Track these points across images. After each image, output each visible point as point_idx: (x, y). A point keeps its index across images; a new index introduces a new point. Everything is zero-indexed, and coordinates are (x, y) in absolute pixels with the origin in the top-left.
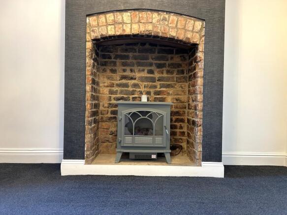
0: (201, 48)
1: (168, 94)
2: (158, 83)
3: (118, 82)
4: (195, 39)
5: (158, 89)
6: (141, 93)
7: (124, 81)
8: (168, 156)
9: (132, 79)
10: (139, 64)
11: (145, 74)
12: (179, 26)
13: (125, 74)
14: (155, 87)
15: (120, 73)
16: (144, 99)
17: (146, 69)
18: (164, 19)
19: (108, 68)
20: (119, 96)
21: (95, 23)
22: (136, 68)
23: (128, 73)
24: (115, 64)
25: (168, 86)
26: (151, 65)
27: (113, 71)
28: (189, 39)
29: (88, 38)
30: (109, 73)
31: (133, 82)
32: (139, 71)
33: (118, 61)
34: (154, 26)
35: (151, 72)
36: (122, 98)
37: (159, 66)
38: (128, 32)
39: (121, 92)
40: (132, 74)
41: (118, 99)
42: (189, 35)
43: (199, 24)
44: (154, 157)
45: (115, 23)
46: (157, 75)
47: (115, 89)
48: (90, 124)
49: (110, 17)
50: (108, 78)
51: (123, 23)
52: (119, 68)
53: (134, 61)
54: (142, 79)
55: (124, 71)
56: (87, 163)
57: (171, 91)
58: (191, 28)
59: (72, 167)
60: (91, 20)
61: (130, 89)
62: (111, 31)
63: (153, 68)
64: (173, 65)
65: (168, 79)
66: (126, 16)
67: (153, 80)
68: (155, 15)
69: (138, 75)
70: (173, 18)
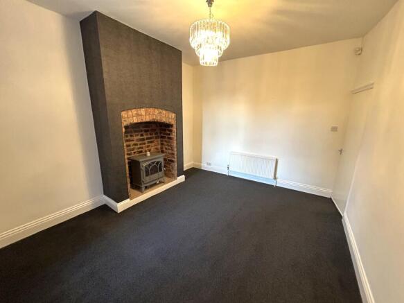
0: (175, 126)
1: (152, 146)
2: (146, 141)
5: (147, 145)
6: (146, 151)
9: (132, 141)
10: (135, 132)
11: (139, 137)
12: (166, 116)
14: (145, 144)
16: (148, 154)
17: (140, 134)
18: (160, 112)
21: (126, 116)
22: (134, 134)
23: (129, 138)
25: (151, 142)
26: (142, 131)
29: (123, 125)
31: (133, 143)
32: (136, 135)
34: (156, 117)
35: (142, 135)
37: (146, 131)
40: (132, 138)
42: (170, 120)
43: (174, 115)
44: (158, 182)
45: (138, 115)
46: (145, 137)
49: (134, 112)
51: (141, 115)
54: (138, 140)
56: (130, 200)
57: (153, 144)
58: (171, 117)
59: (121, 206)
60: (124, 114)
61: (132, 147)
62: (135, 120)
63: (143, 133)
64: (152, 130)
65: (151, 138)
66: (143, 111)
67: (143, 140)
68: (156, 110)
69: (135, 138)
70: (164, 112)
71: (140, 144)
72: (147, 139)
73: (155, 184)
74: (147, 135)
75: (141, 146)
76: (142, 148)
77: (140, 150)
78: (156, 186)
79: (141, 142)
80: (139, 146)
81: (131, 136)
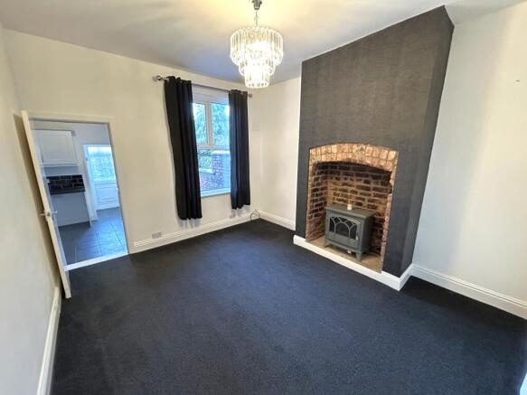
0: (393, 176)
1: (381, 203)
2: (372, 192)
3: (340, 187)
4: (389, 167)
5: (372, 198)
7: (345, 187)
8: (358, 256)
9: (350, 186)
10: (358, 175)
11: (361, 184)
12: (374, 155)
13: (346, 182)
14: (369, 195)
15: (343, 181)
16: (350, 207)
17: (363, 179)
18: (362, 149)
19: (334, 176)
20: (340, 198)
21: (314, 154)
22: (354, 178)
23: (348, 181)
24: (339, 173)
26: (367, 176)
27: (337, 179)
28: (381, 166)
29: (310, 163)
30: (334, 180)
31: (351, 188)
32: (357, 180)
33: (342, 172)
34: (353, 156)
35: (366, 182)
36: (342, 200)
37: (375, 178)
38: (334, 160)
39: (342, 196)
40: (351, 182)
41: (340, 200)
42: (383, 163)
43: (393, 154)
44: (349, 252)
45: (327, 152)
46: (372, 185)
47: (338, 192)
48: (310, 218)
49: (323, 149)
50: (334, 184)
51: (332, 153)
52: (342, 177)
53: (354, 172)
54: (358, 187)
55: (346, 179)
56: (307, 241)
58: (384, 157)
60: (312, 152)
61: (349, 194)
62: (324, 159)
63: (370, 179)
66: (334, 148)
67: (368, 189)
68: (355, 146)
69: (356, 183)
70: (369, 148)
71: (361, 194)
72: (375, 189)
73: (345, 252)
74: (377, 183)
75: (363, 197)
76: (364, 200)
77: (360, 201)
78: (344, 255)
79: (362, 191)
80: (358, 196)
81: (352, 180)
